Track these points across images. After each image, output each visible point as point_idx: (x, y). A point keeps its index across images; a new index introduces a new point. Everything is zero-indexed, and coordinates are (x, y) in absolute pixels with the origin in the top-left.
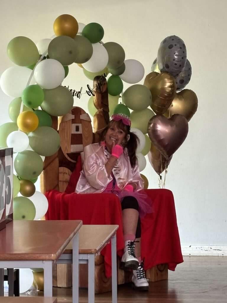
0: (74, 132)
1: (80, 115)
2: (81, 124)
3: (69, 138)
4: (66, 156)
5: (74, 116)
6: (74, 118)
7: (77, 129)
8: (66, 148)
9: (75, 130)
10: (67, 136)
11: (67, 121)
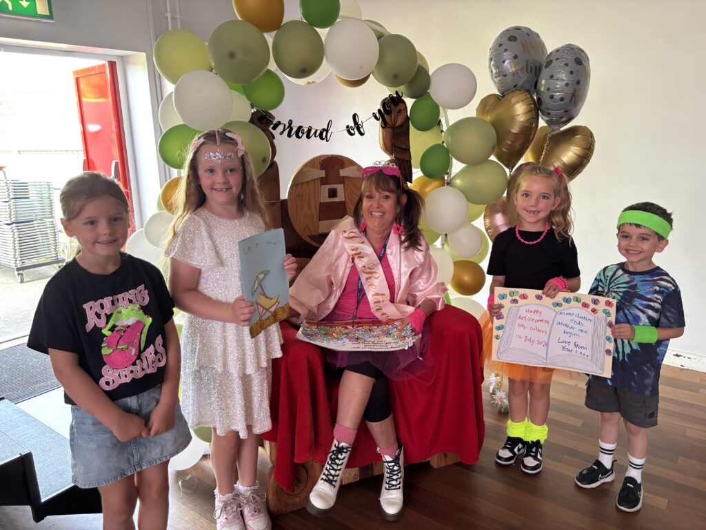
0: (325, 198)
1: (341, 170)
2: (342, 185)
3: (315, 210)
4: (309, 240)
5: (324, 171)
6: (324, 176)
7: (333, 193)
8: (307, 226)
9: (327, 195)
10: (309, 207)
11: (307, 182)
